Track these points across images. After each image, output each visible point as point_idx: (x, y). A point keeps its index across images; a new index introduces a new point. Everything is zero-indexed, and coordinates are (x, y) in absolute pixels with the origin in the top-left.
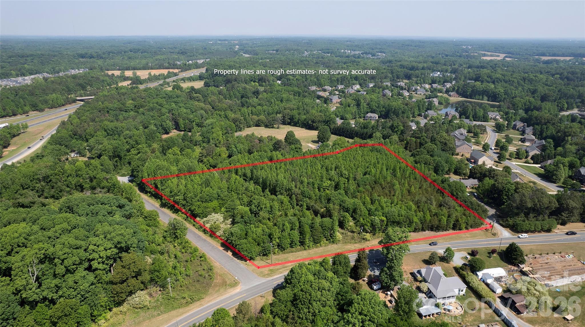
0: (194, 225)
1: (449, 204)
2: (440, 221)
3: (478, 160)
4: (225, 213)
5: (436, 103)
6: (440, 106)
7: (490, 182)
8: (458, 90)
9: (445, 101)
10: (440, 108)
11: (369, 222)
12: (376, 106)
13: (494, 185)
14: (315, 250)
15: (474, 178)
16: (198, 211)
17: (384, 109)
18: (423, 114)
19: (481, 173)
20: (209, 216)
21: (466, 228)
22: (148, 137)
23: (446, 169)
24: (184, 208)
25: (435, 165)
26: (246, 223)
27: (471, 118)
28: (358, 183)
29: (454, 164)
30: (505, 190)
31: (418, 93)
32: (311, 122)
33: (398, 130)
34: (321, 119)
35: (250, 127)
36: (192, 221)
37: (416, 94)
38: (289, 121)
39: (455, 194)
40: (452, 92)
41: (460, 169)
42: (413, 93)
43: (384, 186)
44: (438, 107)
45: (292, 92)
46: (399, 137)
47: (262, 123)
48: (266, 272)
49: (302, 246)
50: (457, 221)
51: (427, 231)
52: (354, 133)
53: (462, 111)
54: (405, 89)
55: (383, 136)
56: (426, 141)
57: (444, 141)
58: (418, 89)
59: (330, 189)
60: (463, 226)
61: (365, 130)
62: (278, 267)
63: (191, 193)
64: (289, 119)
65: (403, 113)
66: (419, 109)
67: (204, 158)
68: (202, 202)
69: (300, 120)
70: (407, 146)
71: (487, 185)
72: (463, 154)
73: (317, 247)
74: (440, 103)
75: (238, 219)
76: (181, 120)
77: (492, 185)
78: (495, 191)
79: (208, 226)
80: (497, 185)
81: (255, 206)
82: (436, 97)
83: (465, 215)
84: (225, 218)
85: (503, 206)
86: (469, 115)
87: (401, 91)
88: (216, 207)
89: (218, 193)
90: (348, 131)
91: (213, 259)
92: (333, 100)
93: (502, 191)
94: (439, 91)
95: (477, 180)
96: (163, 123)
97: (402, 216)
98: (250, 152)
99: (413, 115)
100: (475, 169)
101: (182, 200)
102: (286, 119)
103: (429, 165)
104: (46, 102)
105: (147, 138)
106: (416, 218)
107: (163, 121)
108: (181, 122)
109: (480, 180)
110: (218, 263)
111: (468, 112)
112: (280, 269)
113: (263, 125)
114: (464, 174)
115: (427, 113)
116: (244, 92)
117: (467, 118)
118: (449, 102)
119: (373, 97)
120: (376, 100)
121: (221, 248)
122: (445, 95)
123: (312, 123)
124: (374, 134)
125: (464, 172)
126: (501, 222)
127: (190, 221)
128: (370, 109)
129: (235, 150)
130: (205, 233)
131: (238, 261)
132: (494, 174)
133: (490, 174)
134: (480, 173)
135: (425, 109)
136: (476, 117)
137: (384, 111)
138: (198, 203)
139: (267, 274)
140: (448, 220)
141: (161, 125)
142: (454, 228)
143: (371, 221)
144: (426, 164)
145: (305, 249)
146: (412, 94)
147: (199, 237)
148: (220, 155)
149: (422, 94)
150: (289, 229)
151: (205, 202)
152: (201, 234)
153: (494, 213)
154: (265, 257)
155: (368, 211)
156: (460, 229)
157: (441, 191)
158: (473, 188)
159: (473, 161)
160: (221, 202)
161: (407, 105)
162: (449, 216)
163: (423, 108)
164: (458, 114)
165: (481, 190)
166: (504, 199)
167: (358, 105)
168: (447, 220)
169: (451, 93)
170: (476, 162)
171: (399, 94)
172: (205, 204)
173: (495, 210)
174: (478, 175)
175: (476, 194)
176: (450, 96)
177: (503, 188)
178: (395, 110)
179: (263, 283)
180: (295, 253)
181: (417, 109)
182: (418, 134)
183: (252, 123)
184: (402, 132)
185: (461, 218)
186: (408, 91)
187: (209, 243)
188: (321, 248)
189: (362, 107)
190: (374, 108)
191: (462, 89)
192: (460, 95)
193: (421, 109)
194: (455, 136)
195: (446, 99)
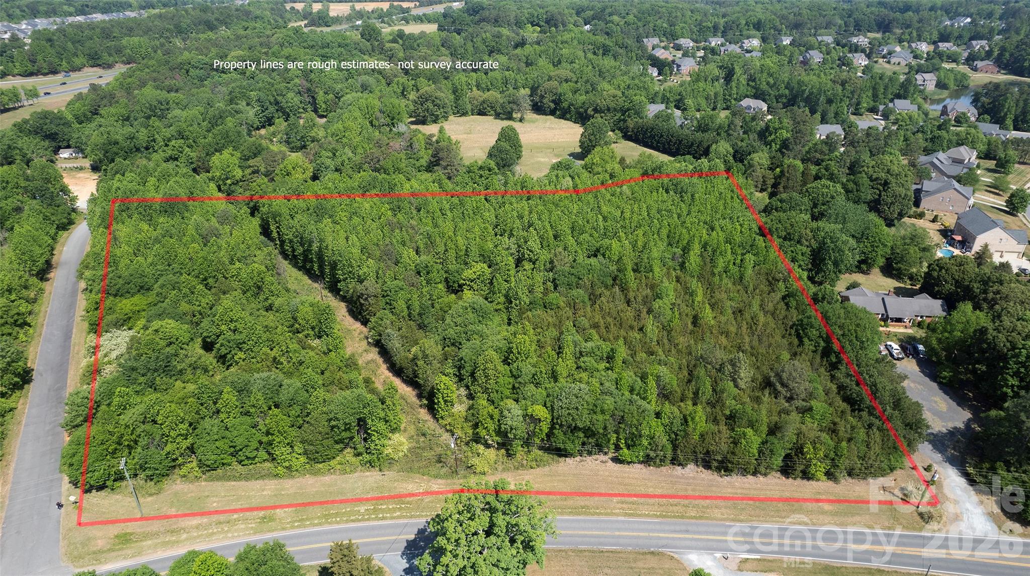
1: (792, 385)
2: (735, 443)
3: (975, 239)
5: (931, 86)
6: (939, 91)
7: (973, 318)
8: (1001, 55)
9: (956, 80)
10: (936, 97)
11: (492, 417)
12: (768, 83)
13: (983, 331)
14: (309, 480)
15: (934, 296)
17: (787, 92)
18: (881, 107)
19: (958, 283)
21: (829, 475)
23: (852, 258)
25: (815, 245)
27: (1009, 122)
28: (554, 280)
29: (885, 246)
30: (1017, 356)
31: (893, 60)
32: (593, 110)
33: (773, 140)
34: (612, 105)
35: (464, 114)
37: (889, 62)
38: (552, 106)
39: (836, 347)
40: (982, 60)
41: (902, 260)
42: (881, 60)
43: (631, 295)
44: (934, 93)
45: (590, 47)
46: (772, 158)
47: (492, 107)
48: (100, 544)
50: (799, 450)
51: (691, 467)
52: (674, 140)
53: (989, 104)
54: (863, 51)
55: (736, 152)
56: (832, 174)
57: (883, 175)
58: (895, 52)
60: (819, 468)
61: (699, 135)
62: (155, 526)
64: (553, 101)
65: (830, 101)
66: (875, 97)
68: (109, 294)
69: (572, 105)
70: (779, 184)
71: (960, 327)
72: (936, 217)
73: (315, 473)
74: (941, 85)
76: (321, 93)
77: (975, 331)
78: (983, 352)
80: (991, 333)
82: (935, 69)
83: (833, 431)
85: (993, 413)
86: (1006, 114)
87: (850, 55)
88: (134, 313)
90: (662, 136)
91: (11, 471)
92: (682, 68)
93: (1004, 358)
94: (949, 57)
95: (939, 302)
96: (279, 98)
97: (603, 412)
99: (856, 109)
100: (941, 268)
102: (545, 101)
103: (799, 242)
104: (119, 51)
106: (654, 422)
107: (279, 92)
108: (321, 97)
109: (950, 304)
111: (1003, 106)
112: (156, 534)
113: (492, 112)
114: (911, 278)
115: (891, 105)
116: (494, 44)
117: (999, 121)
118: (966, 83)
119: (768, 62)
120: (774, 68)
122: (963, 69)
123: (592, 113)
124: (714, 146)
125: (914, 270)
126: (971, 470)
128: (754, 91)
129: (329, 162)
132: (998, 292)
133: (985, 292)
134: (957, 281)
135: (890, 96)
136: (1024, 121)
137: (786, 96)
139: (94, 552)
140: (767, 442)
141: (277, 103)
142: (786, 471)
143: (502, 414)
144: (790, 240)
145: (277, 476)
146: (876, 62)
148: (288, 174)
149: (903, 63)
150: (235, 411)
151: (115, 295)
153: (962, 426)
154: (150, 485)
156: (806, 475)
157: (799, 331)
158: (920, 325)
159: (959, 238)
160: (152, 298)
161: (843, 84)
162: (774, 430)
163: (884, 93)
164: (976, 112)
165: (939, 341)
166: (1007, 386)
167: (729, 76)
168: (763, 443)
169: (979, 64)
170: (965, 244)
171: (844, 62)
172: (111, 301)
173: (967, 415)
174: (948, 286)
175: (921, 347)
176: (975, 69)
177: (1014, 347)
178: (811, 93)
180: (243, 483)
181: (870, 94)
182: (822, 153)
183: (469, 107)
184: (785, 145)
185: (814, 443)
186: (869, 56)
188: (327, 479)
189: (734, 84)
190: (764, 87)
191: (1011, 55)
192: (1004, 69)
193: (881, 96)
194: (933, 164)
195: (959, 77)
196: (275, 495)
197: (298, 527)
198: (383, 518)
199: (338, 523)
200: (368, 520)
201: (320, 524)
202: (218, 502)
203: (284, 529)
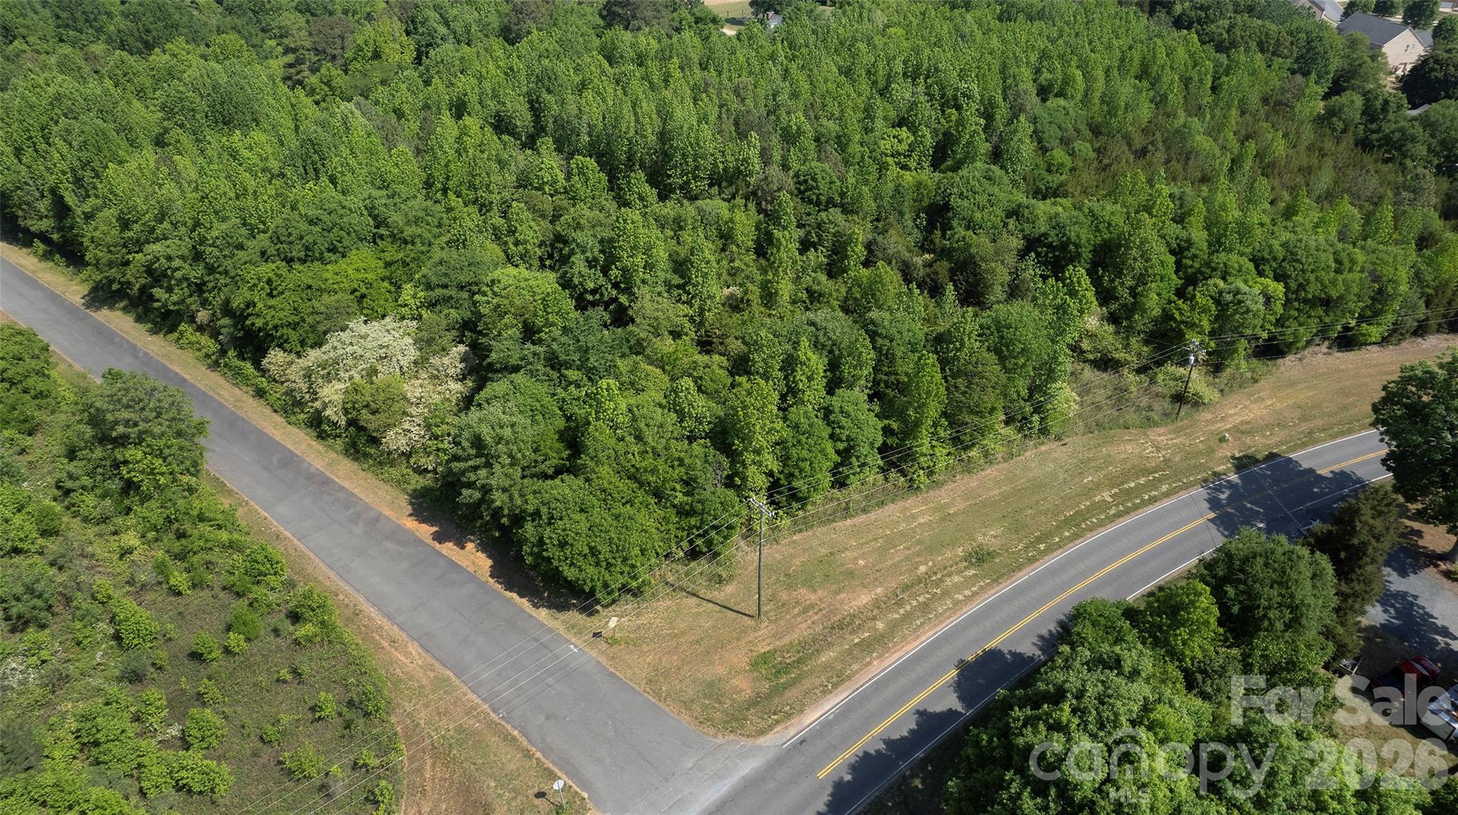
0: (260, 393)
4: (425, 314)
11: (1204, 310)
14: (965, 485)
16: (267, 314)
20: (333, 340)
22: (64, 15)
24: (204, 303)
25: (1296, 55)
26: (554, 362)
29: (1336, 56)
36: (248, 368)
48: (744, 686)
49: (893, 474)
59: (913, 164)
63: (224, 220)
67: (306, 73)
68: (289, 261)
73: (968, 467)
75: (505, 346)
79: (332, 393)
81: (591, 263)
84: (427, 344)
88: (369, 285)
89: (371, 210)
91: (379, 619)
98: (510, 35)
101: (183, 258)
105: (58, 17)
110: (413, 648)
121: (425, 531)
127: (238, 373)
129: (442, 30)
130: (322, 436)
131: (543, 614)
138: (266, 269)
139: (753, 703)
143: (1218, 302)
145: (912, 487)
147: (289, 461)
148: (377, 55)
150: (820, 383)
151: (303, 261)
152: (298, 440)
154: (701, 566)
155: (1172, 252)
160: (393, 253)
172: (303, 274)
179: (750, 785)
187: (350, 500)
188: (990, 471)
196: (943, 519)
197: (1049, 550)
198: (1153, 500)
199: (1101, 524)
200: (1136, 508)
201: (1076, 536)
202: (863, 556)
203: (1032, 560)
